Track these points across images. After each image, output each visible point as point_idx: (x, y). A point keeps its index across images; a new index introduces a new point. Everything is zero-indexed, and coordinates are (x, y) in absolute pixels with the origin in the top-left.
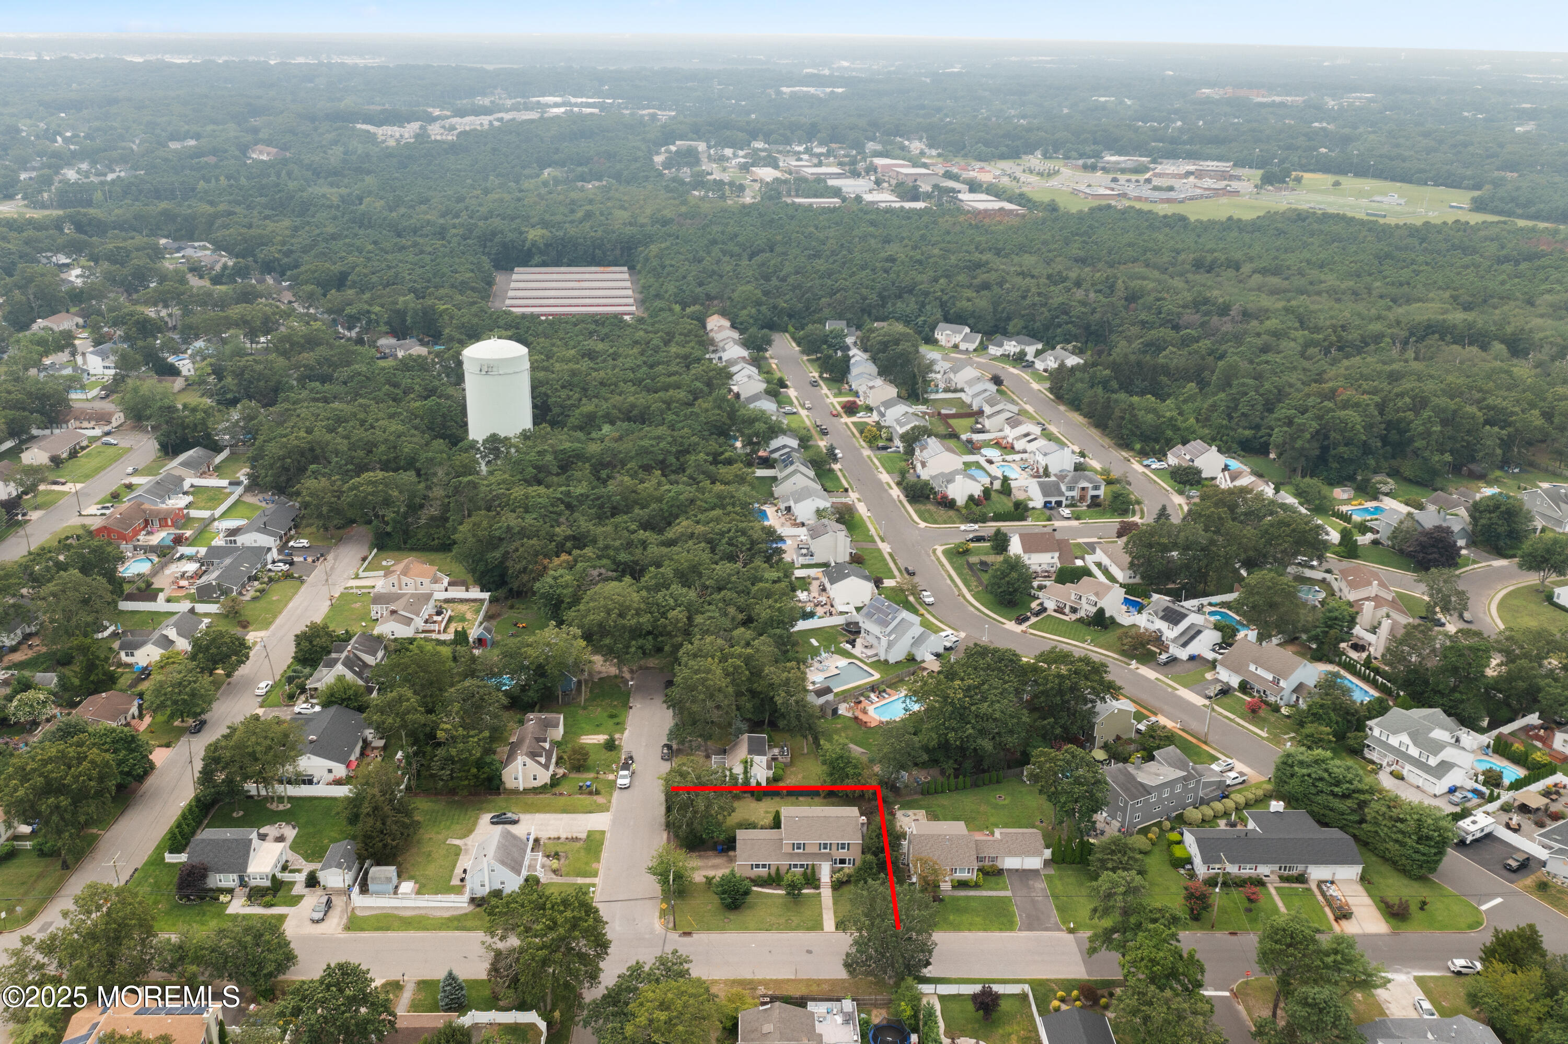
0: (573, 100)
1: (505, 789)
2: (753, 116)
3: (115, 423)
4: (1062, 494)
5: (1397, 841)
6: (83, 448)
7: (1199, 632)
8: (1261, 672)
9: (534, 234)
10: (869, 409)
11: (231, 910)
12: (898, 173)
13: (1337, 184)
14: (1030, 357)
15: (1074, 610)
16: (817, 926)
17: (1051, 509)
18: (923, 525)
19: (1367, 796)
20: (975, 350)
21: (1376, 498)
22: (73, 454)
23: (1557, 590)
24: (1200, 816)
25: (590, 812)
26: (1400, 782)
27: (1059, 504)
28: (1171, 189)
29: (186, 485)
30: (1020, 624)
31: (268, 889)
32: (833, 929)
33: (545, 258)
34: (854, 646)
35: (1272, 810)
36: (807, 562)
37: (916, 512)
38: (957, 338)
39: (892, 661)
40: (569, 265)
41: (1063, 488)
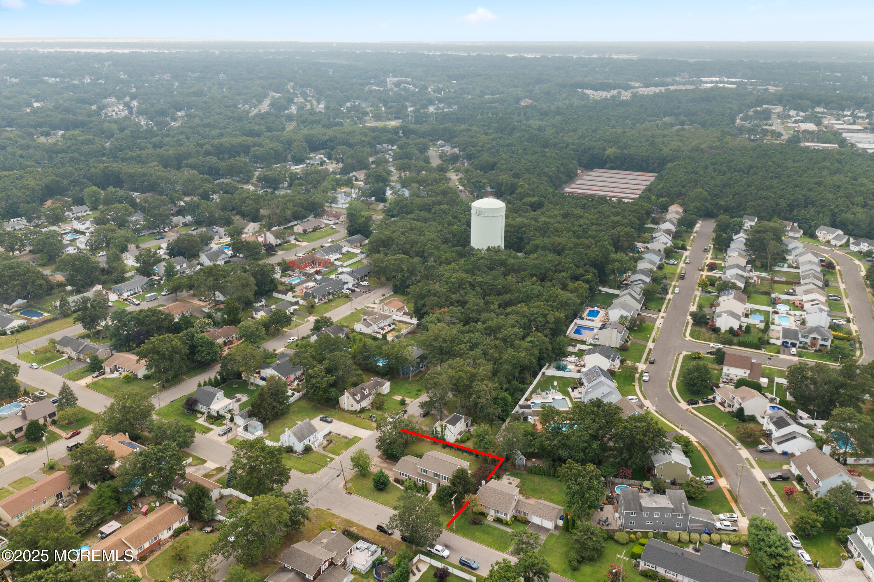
0: (726, 80)
1: (340, 408)
2: (838, 92)
3: (341, 219)
6: (321, 228)
7: (795, 438)
8: (813, 474)
9: (610, 151)
10: (723, 269)
11: (197, 421)
15: (729, 406)
17: (786, 347)
18: (688, 338)
19: (785, 561)
20: (841, 246)
22: (315, 230)
24: (677, 537)
25: (364, 428)
26: (859, 571)
27: (794, 345)
29: (344, 250)
30: (689, 405)
31: (214, 417)
33: (613, 165)
34: (573, 391)
35: (723, 549)
36: (594, 343)
37: (691, 331)
38: (830, 237)
40: (626, 170)
41: (800, 336)
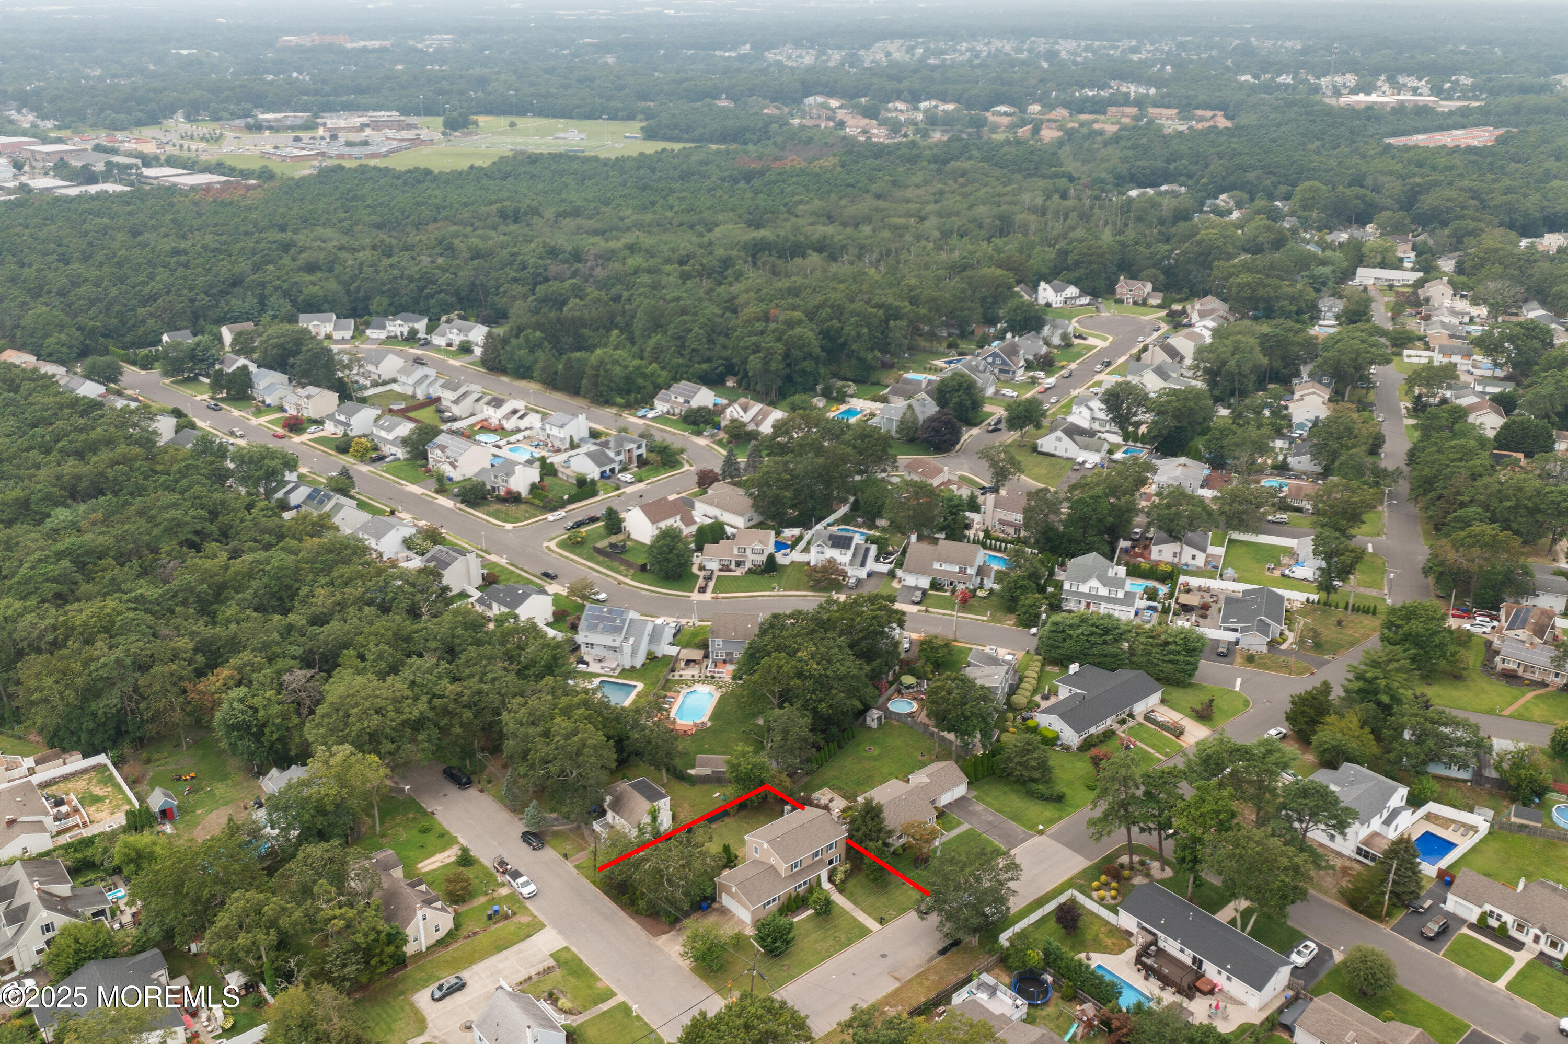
1: (408, 958)
4: (613, 461)
5: (1171, 661)
7: (868, 549)
8: (945, 567)
10: (319, 422)
12: (33, 152)
13: (512, 125)
14: (422, 335)
15: (739, 564)
16: (864, 932)
17: (609, 477)
18: (509, 526)
20: (352, 337)
21: (844, 402)
23: (1039, 442)
24: (1025, 699)
25: (529, 936)
27: (612, 470)
28: (365, 143)
30: (704, 592)
32: (879, 926)
34: (587, 665)
35: (1071, 672)
37: (488, 514)
38: (327, 328)
39: (638, 666)
41: (611, 454)
